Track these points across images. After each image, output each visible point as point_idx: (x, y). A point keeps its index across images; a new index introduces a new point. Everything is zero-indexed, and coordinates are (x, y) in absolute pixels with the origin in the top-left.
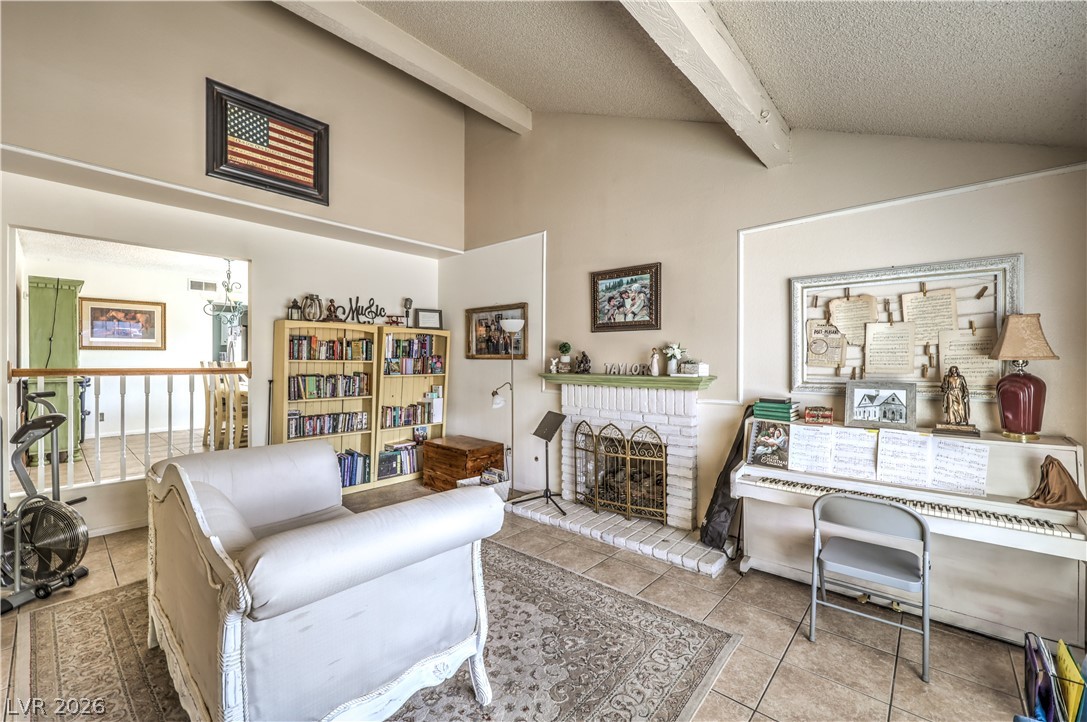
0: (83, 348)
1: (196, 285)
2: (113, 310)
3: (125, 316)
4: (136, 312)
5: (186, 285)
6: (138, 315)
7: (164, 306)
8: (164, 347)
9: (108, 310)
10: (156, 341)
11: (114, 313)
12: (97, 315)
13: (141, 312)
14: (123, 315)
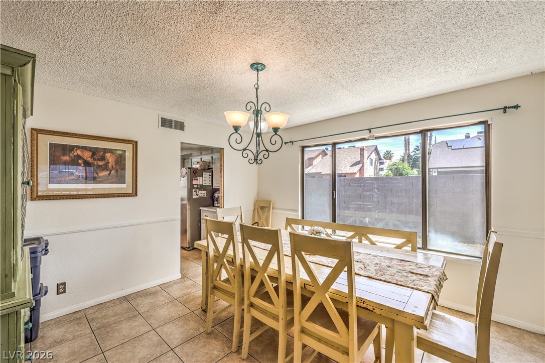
0: (36, 197)
1: (166, 123)
2: (78, 147)
3: (92, 156)
4: (105, 151)
5: (156, 122)
6: (108, 155)
7: (135, 144)
8: (135, 193)
9: (72, 148)
10: (125, 187)
11: (79, 152)
12: (58, 154)
13: (111, 151)
14: (90, 154)
